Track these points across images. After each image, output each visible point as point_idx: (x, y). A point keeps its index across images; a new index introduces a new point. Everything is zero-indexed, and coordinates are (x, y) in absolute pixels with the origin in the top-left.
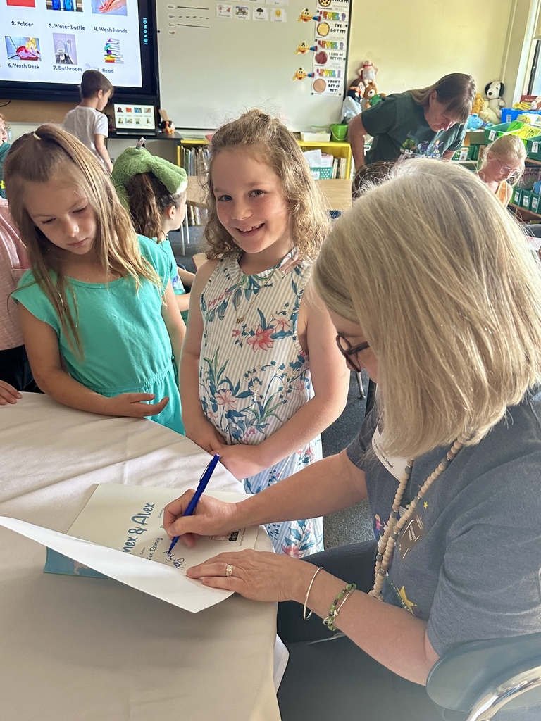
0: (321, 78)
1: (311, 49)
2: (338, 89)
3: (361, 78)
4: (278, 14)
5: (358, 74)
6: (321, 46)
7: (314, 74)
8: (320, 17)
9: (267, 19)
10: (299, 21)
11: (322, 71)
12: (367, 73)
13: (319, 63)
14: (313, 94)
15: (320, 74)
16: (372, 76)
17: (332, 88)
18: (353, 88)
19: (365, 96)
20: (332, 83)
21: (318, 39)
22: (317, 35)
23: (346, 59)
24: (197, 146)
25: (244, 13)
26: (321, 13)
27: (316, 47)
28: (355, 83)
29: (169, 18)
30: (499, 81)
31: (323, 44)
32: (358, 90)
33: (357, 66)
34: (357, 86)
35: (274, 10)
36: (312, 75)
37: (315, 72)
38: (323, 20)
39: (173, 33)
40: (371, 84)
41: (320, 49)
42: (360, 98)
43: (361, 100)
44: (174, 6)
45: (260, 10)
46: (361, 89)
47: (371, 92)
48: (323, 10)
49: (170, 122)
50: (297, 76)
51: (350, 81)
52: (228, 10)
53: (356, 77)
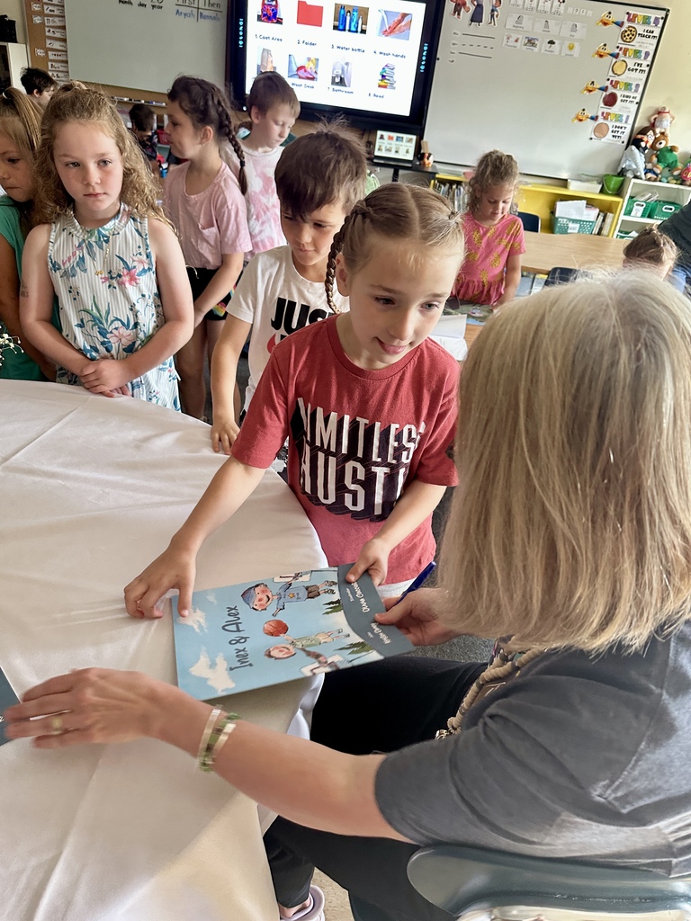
0: (605, 122)
1: (600, 89)
2: (623, 136)
3: (653, 126)
4: (571, 48)
5: (649, 121)
6: (613, 86)
7: (597, 117)
8: (618, 54)
9: (557, 53)
10: (593, 56)
11: (608, 114)
12: (661, 121)
13: (606, 105)
14: (591, 139)
15: (604, 118)
16: (666, 125)
17: (616, 134)
18: (639, 136)
19: (653, 147)
20: (617, 129)
21: (611, 79)
22: (611, 74)
23: (639, 104)
24: (452, 182)
25: (534, 45)
26: (621, 49)
27: (607, 87)
28: (644, 131)
29: (452, 46)
31: (615, 84)
32: (645, 138)
33: (651, 112)
34: (645, 134)
35: (567, 44)
36: (594, 118)
37: (600, 114)
38: (622, 57)
39: (453, 61)
40: (663, 134)
41: (611, 90)
42: (646, 148)
43: (646, 151)
44: (460, 34)
45: (551, 42)
46: (649, 139)
47: (661, 143)
48: (624, 46)
49: (430, 155)
50: (577, 118)
51: (638, 128)
52: (516, 41)
53: (647, 124)
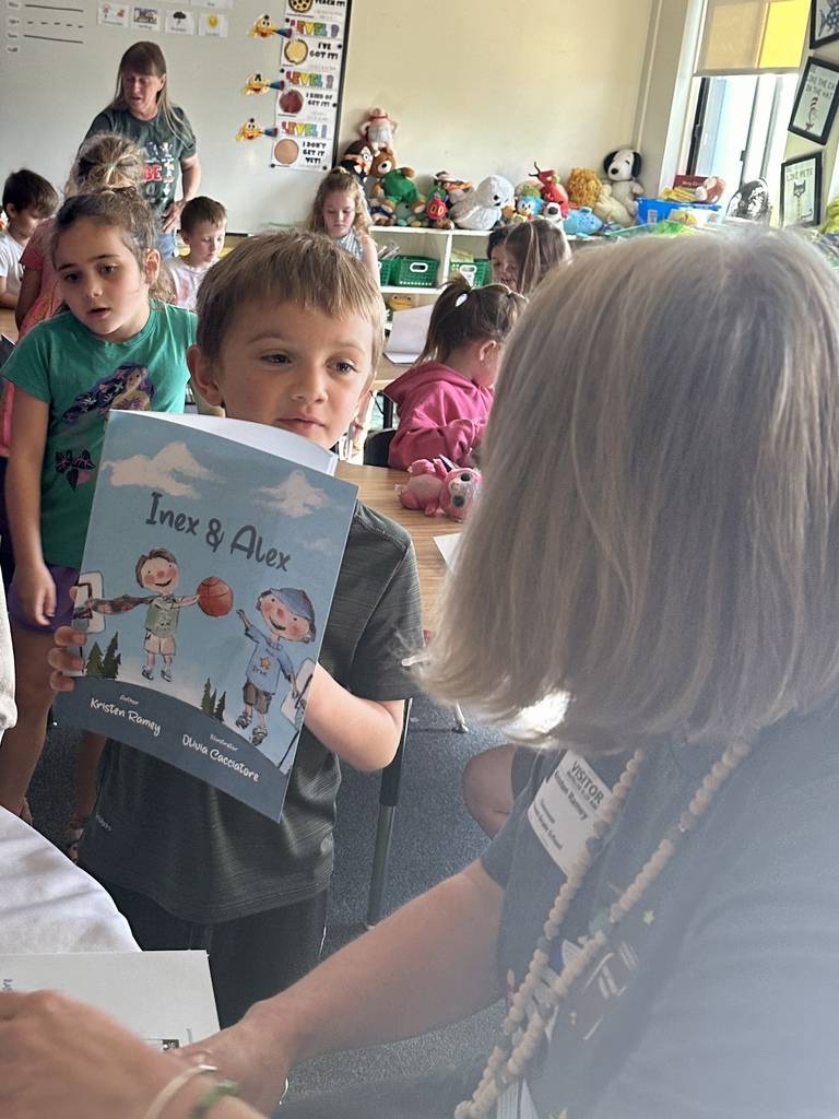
0: (290, 138)
1: (273, 86)
2: (322, 158)
3: (365, 140)
4: (213, 23)
5: (359, 132)
6: (292, 81)
7: (276, 130)
8: (290, 31)
9: (191, 31)
10: (251, 35)
11: (293, 125)
12: (378, 131)
13: (286, 110)
14: (273, 166)
15: (288, 131)
16: (386, 136)
17: (311, 156)
18: (350, 157)
19: (373, 171)
20: (311, 148)
21: (286, 69)
22: (284, 61)
23: (338, 105)
25: (150, 20)
26: (293, 23)
27: (282, 83)
28: (354, 148)
29: (9, 24)
30: (631, 148)
31: (295, 78)
32: (359, 160)
33: (358, 119)
34: (358, 153)
35: (205, 17)
36: (272, 133)
37: (279, 126)
38: (296, 35)
39: (15, 50)
40: (384, 150)
41: (289, 87)
42: (362, 175)
43: (365, 180)
44: (20, 4)
45: (179, 16)
46: (365, 159)
47: (385, 166)
48: (296, 19)
50: (244, 133)
51: (344, 144)
52: (121, 14)
53: (355, 138)
